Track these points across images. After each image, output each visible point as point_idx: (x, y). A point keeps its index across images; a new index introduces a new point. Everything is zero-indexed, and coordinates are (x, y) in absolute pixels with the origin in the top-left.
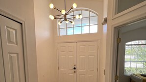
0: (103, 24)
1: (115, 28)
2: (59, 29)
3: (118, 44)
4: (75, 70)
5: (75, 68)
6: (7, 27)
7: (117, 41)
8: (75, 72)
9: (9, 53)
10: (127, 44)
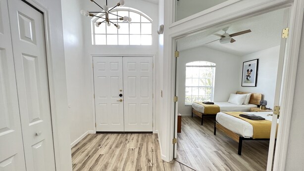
0: (159, 33)
1: (173, 38)
2: (94, 34)
3: (176, 58)
4: (121, 98)
5: (121, 95)
6: (19, 13)
7: (175, 54)
8: (121, 101)
9: (23, 54)
10: (187, 64)
